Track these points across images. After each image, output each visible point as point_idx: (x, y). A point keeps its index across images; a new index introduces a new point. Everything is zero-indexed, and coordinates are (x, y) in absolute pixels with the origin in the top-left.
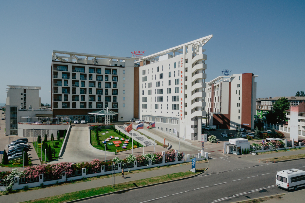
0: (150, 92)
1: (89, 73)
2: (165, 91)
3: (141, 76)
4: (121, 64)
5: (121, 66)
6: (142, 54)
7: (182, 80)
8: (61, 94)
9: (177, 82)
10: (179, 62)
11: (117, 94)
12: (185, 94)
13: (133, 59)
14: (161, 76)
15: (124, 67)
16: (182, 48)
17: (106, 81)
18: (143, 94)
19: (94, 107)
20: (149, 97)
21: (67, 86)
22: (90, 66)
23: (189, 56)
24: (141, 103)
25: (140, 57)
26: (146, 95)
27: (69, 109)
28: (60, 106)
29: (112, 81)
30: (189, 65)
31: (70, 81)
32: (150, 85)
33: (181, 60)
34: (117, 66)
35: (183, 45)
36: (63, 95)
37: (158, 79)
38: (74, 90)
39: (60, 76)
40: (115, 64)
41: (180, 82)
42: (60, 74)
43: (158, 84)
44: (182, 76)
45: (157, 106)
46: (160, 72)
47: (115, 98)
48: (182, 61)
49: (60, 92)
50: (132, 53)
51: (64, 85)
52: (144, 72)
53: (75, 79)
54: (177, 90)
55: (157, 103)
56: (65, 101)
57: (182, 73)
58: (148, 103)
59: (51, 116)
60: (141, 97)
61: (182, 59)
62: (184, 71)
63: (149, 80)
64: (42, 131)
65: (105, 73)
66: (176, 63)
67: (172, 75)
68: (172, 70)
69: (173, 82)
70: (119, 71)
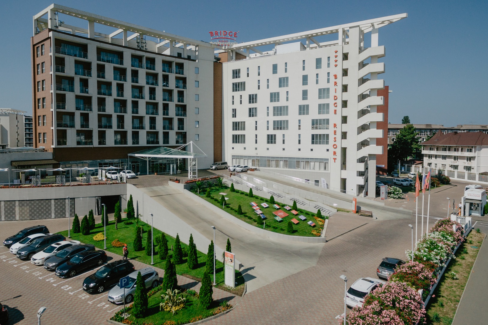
0: (252, 113)
1: (132, 66)
2: (293, 111)
3: (228, 81)
4: (189, 55)
5: (189, 58)
6: (231, 37)
7: (336, 91)
8: (73, 111)
9: (323, 93)
10: (329, 57)
11: (185, 114)
12: (343, 115)
13: (212, 45)
14: (283, 82)
15: (194, 60)
16: (337, 31)
17: (164, 86)
18: (234, 116)
19: (143, 141)
20: (250, 122)
21: (87, 93)
22: (134, 52)
23: (352, 48)
24: (228, 132)
25: (227, 43)
26: (242, 116)
27: (91, 146)
28: (72, 141)
29: (176, 87)
30: (352, 64)
31: (93, 81)
32: (252, 99)
33: (335, 54)
34: (182, 57)
35: (340, 28)
36: (78, 114)
37: (275, 87)
38: (102, 102)
39: (70, 70)
40: (178, 54)
41: (332, 93)
42: (70, 62)
43: (274, 97)
44: (336, 84)
45: (271, 139)
46: (281, 73)
47: (181, 122)
48: (336, 57)
49: (70, 105)
50: (211, 33)
51: (79, 90)
52: (236, 73)
53: (104, 77)
54: (323, 108)
55: (271, 132)
56: (83, 129)
57: (336, 77)
58: (249, 132)
59: (48, 164)
60: (228, 121)
61: (336, 52)
62: (340, 74)
63: (251, 89)
64: (56, 203)
65: (163, 71)
66: (321, 59)
67: (311, 79)
68: (311, 71)
69: (313, 94)
70: (189, 68)
